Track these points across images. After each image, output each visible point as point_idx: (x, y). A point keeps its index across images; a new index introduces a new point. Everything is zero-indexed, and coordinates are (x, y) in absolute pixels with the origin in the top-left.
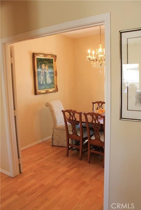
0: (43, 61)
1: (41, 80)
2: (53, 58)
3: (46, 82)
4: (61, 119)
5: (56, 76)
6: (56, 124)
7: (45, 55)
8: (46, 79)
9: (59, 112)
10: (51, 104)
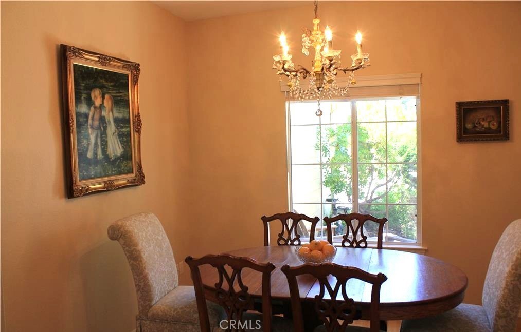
0: (96, 80)
1: (88, 144)
2: (128, 73)
3: (104, 151)
4: (163, 280)
5: (139, 132)
6: (151, 300)
7: (104, 59)
8: (107, 142)
9: (156, 256)
10: (130, 229)
